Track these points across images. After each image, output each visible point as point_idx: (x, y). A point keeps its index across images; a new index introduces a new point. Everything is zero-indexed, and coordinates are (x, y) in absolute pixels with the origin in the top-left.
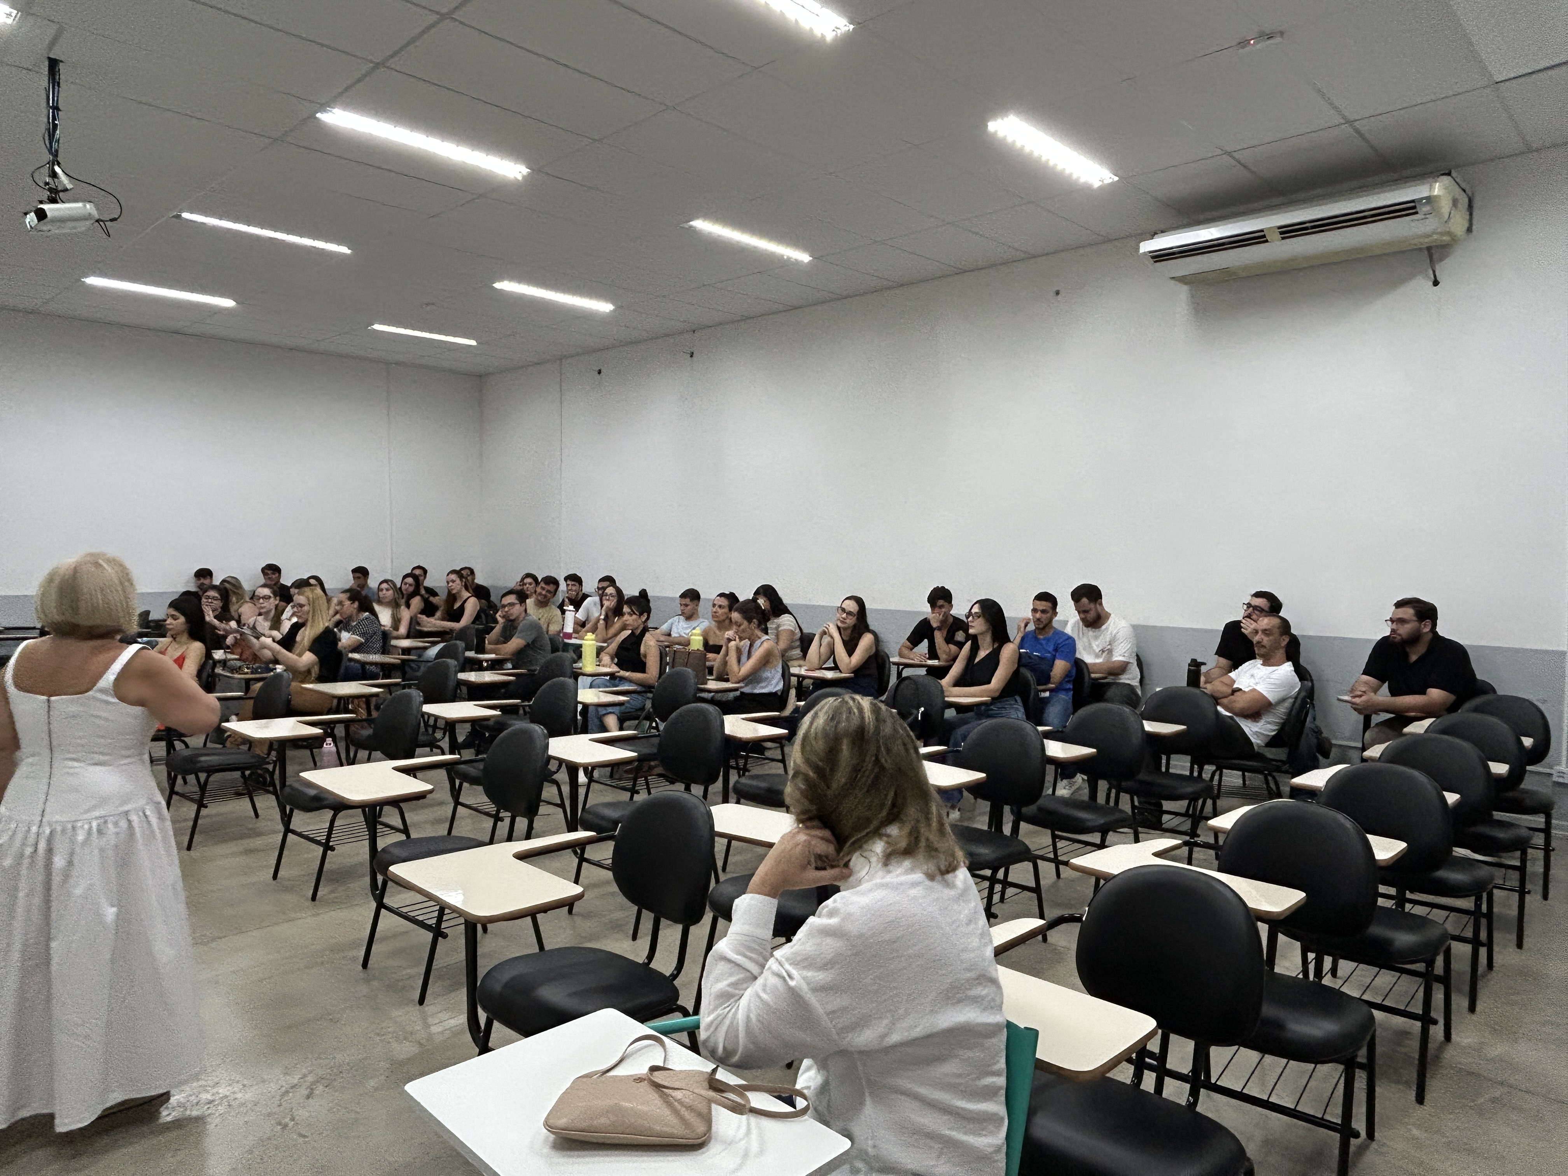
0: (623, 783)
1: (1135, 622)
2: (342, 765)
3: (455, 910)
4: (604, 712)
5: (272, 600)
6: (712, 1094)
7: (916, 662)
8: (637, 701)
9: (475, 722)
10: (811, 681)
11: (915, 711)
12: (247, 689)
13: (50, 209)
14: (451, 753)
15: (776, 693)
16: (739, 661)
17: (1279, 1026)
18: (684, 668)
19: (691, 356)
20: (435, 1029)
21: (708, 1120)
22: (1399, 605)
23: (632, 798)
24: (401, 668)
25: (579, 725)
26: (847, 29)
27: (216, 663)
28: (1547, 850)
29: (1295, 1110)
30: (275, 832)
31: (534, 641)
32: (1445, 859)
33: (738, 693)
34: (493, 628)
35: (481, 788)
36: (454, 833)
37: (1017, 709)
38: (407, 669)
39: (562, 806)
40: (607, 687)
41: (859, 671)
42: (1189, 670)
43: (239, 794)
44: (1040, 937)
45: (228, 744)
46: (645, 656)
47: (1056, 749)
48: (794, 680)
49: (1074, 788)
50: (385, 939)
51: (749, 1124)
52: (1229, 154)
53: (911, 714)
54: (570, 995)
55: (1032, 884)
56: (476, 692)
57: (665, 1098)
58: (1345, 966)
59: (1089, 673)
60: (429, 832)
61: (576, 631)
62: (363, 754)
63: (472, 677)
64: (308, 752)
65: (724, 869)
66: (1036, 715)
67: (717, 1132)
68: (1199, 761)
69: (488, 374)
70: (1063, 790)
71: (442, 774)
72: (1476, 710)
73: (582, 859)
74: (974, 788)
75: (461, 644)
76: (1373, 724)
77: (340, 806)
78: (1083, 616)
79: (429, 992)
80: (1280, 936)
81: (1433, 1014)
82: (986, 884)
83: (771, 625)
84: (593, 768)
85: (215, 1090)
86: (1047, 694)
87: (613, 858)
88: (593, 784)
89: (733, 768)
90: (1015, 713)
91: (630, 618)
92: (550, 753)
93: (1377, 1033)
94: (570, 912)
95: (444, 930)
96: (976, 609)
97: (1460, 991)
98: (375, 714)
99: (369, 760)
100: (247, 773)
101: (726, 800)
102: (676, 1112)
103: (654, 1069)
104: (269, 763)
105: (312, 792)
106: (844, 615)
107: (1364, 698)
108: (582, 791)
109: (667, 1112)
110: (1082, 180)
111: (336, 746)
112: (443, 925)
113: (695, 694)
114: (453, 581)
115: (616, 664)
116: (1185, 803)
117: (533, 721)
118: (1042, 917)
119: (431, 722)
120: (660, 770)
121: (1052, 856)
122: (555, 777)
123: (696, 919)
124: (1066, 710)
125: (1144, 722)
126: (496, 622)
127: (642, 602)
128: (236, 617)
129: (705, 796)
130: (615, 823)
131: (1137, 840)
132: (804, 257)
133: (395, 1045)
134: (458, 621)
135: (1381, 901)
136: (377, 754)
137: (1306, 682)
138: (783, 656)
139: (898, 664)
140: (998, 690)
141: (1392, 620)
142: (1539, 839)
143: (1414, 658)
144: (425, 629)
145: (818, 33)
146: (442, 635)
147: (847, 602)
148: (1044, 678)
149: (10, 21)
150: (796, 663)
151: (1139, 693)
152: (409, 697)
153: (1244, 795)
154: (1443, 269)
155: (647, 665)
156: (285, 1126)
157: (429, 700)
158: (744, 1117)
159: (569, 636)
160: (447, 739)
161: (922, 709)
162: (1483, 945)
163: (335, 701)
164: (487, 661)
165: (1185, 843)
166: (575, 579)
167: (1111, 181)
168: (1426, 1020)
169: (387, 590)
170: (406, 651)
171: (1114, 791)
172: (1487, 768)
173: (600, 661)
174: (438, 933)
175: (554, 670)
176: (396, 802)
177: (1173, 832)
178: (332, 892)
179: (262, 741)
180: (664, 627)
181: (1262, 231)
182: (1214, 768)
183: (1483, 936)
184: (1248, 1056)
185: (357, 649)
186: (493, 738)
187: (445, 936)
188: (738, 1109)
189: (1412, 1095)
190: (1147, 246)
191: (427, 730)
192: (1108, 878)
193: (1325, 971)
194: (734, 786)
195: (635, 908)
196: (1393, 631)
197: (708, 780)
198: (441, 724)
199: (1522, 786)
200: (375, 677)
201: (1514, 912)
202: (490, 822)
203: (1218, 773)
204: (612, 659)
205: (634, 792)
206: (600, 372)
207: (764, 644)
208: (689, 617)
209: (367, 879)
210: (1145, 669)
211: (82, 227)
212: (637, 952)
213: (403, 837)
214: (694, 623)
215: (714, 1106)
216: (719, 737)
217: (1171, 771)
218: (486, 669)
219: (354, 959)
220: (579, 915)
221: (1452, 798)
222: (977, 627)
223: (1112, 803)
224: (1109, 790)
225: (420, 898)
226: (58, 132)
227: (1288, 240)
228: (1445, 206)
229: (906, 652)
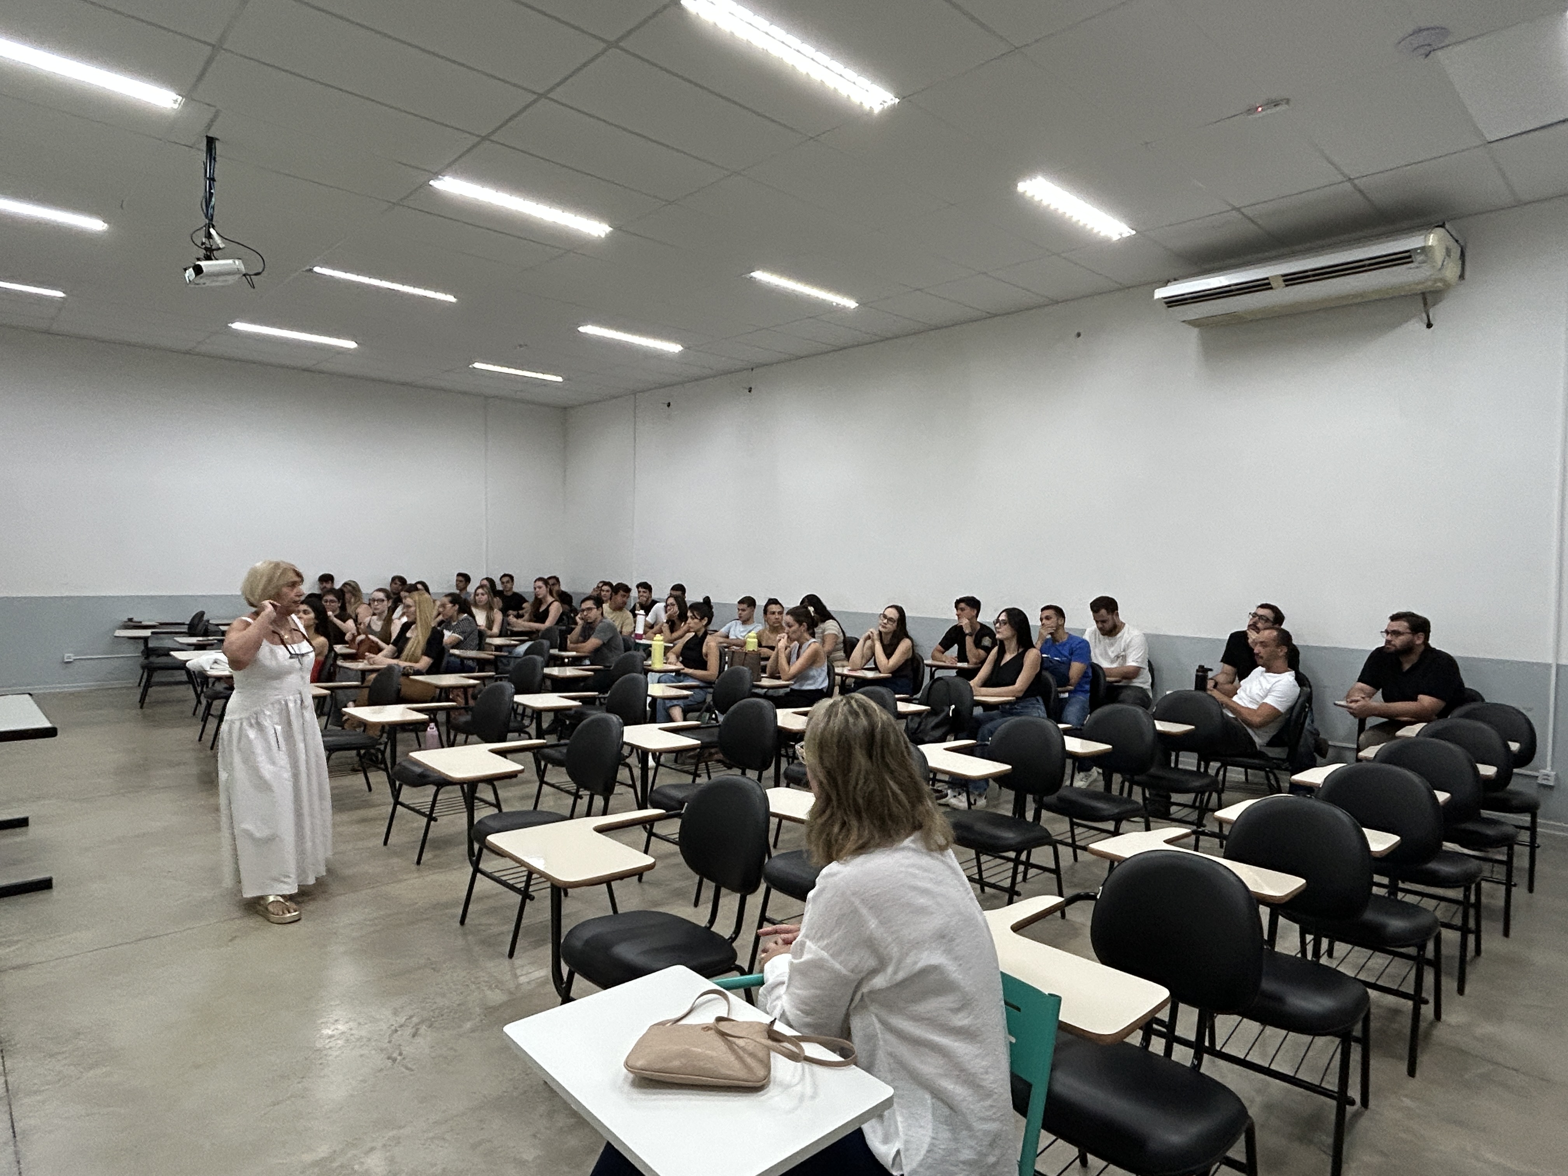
0: (686, 768)
1: (1149, 632)
2: (443, 747)
3: (542, 874)
4: (671, 704)
5: (385, 603)
6: (770, 1043)
7: (948, 664)
8: (699, 695)
9: (558, 712)
10: (853, 680)
11: (946, 709)
12: (363, 680)
13: (205, 266)
14: (538, 738)
15: (822, 689)
16: (789, 662)
17: (1280, 1000)
18: (742, 667)
19: (750, 391)
20: (523, 980)
21: (767, 1066)
22: (1395, 618)
23: (694, 781)
24: (493, 664)
25: (649, 714)
26: (893, 102)
27: (337, 656)
28: (1533, 846)
29: (1293, 1077)
30: (384, 804)
31: (610, 640)
32: (1435, 852)
33: (788, 690)
34: (573, 629)
35: (564, 769)
36: (539, 808)
37: (1038, 708)
38: (499, 664)
39: (633, 786)
40: (673, 682)
41: (897, 672)
42: (1197, 676)
43: (355, 771)
44: (1058, 914)
45: (346, 726)
46: (706, 655)
47: (1073, 744)
48: (838, 678)
49: (1091, 779)
50: (480, 899)
51: (803, 1070)
52: (1238, 210)
53: (943, 711)
54: (645, 953)
55: (1052, 866)
56: (560, 685)
57: (731, 1046)
58: (1341, 948)
59: (1105, 676)
60: (518, 807)
61: (645, 633)
62: (461, 737)
63: (555, 671)
64: (414, 735)
65: (775, 846)
66: (1056, 714)
67: (775, 1078)
68: (1205, 758)
69: (572, 407)
70: (1080, 782)
71: (529, 756)
72: (1467, 716)
73: (651, 834)
74: (1000, 779)
75: (546, 643)
76: (1367, 726)
77: (442, 782)
78: (1100, 626)
79: (517, 946)
80: (1281, 918)
81: (1424, 995)
82: (1011, 865)
83: (818, 630)
84: (660, 754)
85: (335, 1026)
86: (1066, 695)
87: (680, 833)
88: (660, 767)
89: (783, 756)
90: (1038, 713)
91: (693, 623)
92: (625, 740)
93: (1372, 1010)
94: (640, 880)
95: (532, 894)
96: (1003, 617)
97: (1449, 974)
98: (472, 703)
99: (466, 743)
100: (362, 752)
101: (777, 785)
102: (739, 1058)
103: (720, 1019)
104: (381, 744)
105: (418, 770)
106: (886, 621)
107: (1359, 704)
108: (651, 774)
109: (732, 1058)
110: (1102, 234)
111: (438, 730)
112: (531, 889)
113: (750, 690)
114: (540, 587)
115: (681, 662)
116: (1193, 795)
117: (609, 711)
118: (1061, 894)
119: (520, 710)
120: (720, 756)
121: (1070, 841)
122: (628, 761)
123: (753, 889)
124: (1083, 708)
125: (1156, 722)
126: (576, 623)
127: (705, 608)
128: (354, 616)
129: (760, 779)
130: (681, 804)
131: (1148, 829)
132: (851, 304)
133: (489, 992)
134: (543, 622)
135: (1375, 890)
136: (474, 738)
137: (1305, 688)
138: (828, 657)
139: (931, 666)
140: (1021, 691)
141: (1387, 632)
142: (1525, 836)
143: (1407, 667)
144: (515, 629)
145: (866, 107)
146: (530, 634)
147: (890, 609)
148: (1064, 680)
149: (176, 106)
150: (839, 663)
151: (1151, 695)
152: (501, 690)
153: (1247, 790)
154: (1437, 313)
155: (709, 664)
156: (394, 1060)
157: (519, 692)
158: (799, 1064)
159: (640, 637)
160: (534, 725)
161: (953, 707)
162: (1471, 932)
163: (438, 691)
164: (568, 657)
165: (1194, 832)
166: (645, 586)
167: (1128, 235)
168: (1418, 1000)
169: (483, 594)
170: (499, 648)
171: (1127, 784)
172: (1476, 770)
173: (667, 659)
174: (526, 895)
175: (627, 666)
176: (491, 780)
177: (1181, 822)
178: (435, 856)
179: (375, 725)
180: (723, 630)
181: (1267, 279)
182: (1218, 764)
183: (1472, 924)
184: (1251, 1027)
185: (457, 645)
186: (573, 726)
187: (532, 898)
188: (794, 1057)
189: (1404, 1067)
190: (1161, 293)
191: (515, 717)
192: (1122, 860)
193: (1322, 952)
194: (785, 772)
195: (698, 877)
196: (1388, 642)
197: (762, 767)
198: (529, 712)
199: (1509, 787)
200: (472, 670)
201: (1501, 903)
202: (570, 800)
203: (1222, 769)
204: (678, 658)
205: (696, 775)
206: (669, 405)
207: (811, 645)
208: (745, 622)
209: (466, 847)
210: (1155, 673)
211: (231, 279)
212: (700, 916)
213: (496, 811)
214: (750, 627)
215: (773, 1054)
216: (772, 729)
217: (1180, 766)
218: (568, 665)
219: (453, 916)
220: (649, 883)
221: (1442, 796)
222: (1003, 633)
223: (1125, 795)
224: (1123, 783)
225: (514, 864)
226: (213, 199)
227: (1290, 287)
228: (1439, 255)
229: (938, 655)
